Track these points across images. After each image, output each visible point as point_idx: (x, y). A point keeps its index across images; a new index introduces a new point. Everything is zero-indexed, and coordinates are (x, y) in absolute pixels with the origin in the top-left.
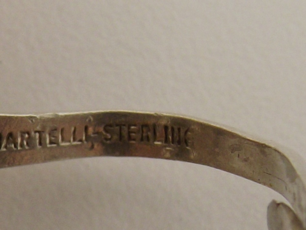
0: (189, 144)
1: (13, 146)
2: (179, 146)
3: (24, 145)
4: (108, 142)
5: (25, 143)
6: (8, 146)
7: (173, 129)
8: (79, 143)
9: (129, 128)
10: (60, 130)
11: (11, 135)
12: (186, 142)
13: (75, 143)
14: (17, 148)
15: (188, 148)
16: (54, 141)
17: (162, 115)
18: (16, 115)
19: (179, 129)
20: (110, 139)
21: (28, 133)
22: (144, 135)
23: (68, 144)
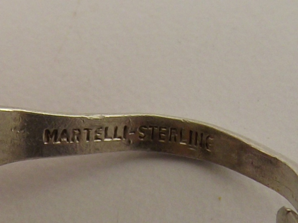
0: (209, 147)
1: (65, 140)
2: (201, 148)
3: (75, 139)
4: (142, 140)
5: (76, 137)
6: (62, 140)
7: (197, 133)
8: (119, 139)
9: (160, 130)
10: (104, 129)
11: (65, 131)
12: (207, 145)
13: (116, 139)
14: (69, 142)
15: (208, 150)
16: (99, 137)
17: (189, 121)
18: (71, 116)
19: (202, 135)
20: (143, 137)
21: (79, 130)
22: (173, 136)
23: (109, 140)
